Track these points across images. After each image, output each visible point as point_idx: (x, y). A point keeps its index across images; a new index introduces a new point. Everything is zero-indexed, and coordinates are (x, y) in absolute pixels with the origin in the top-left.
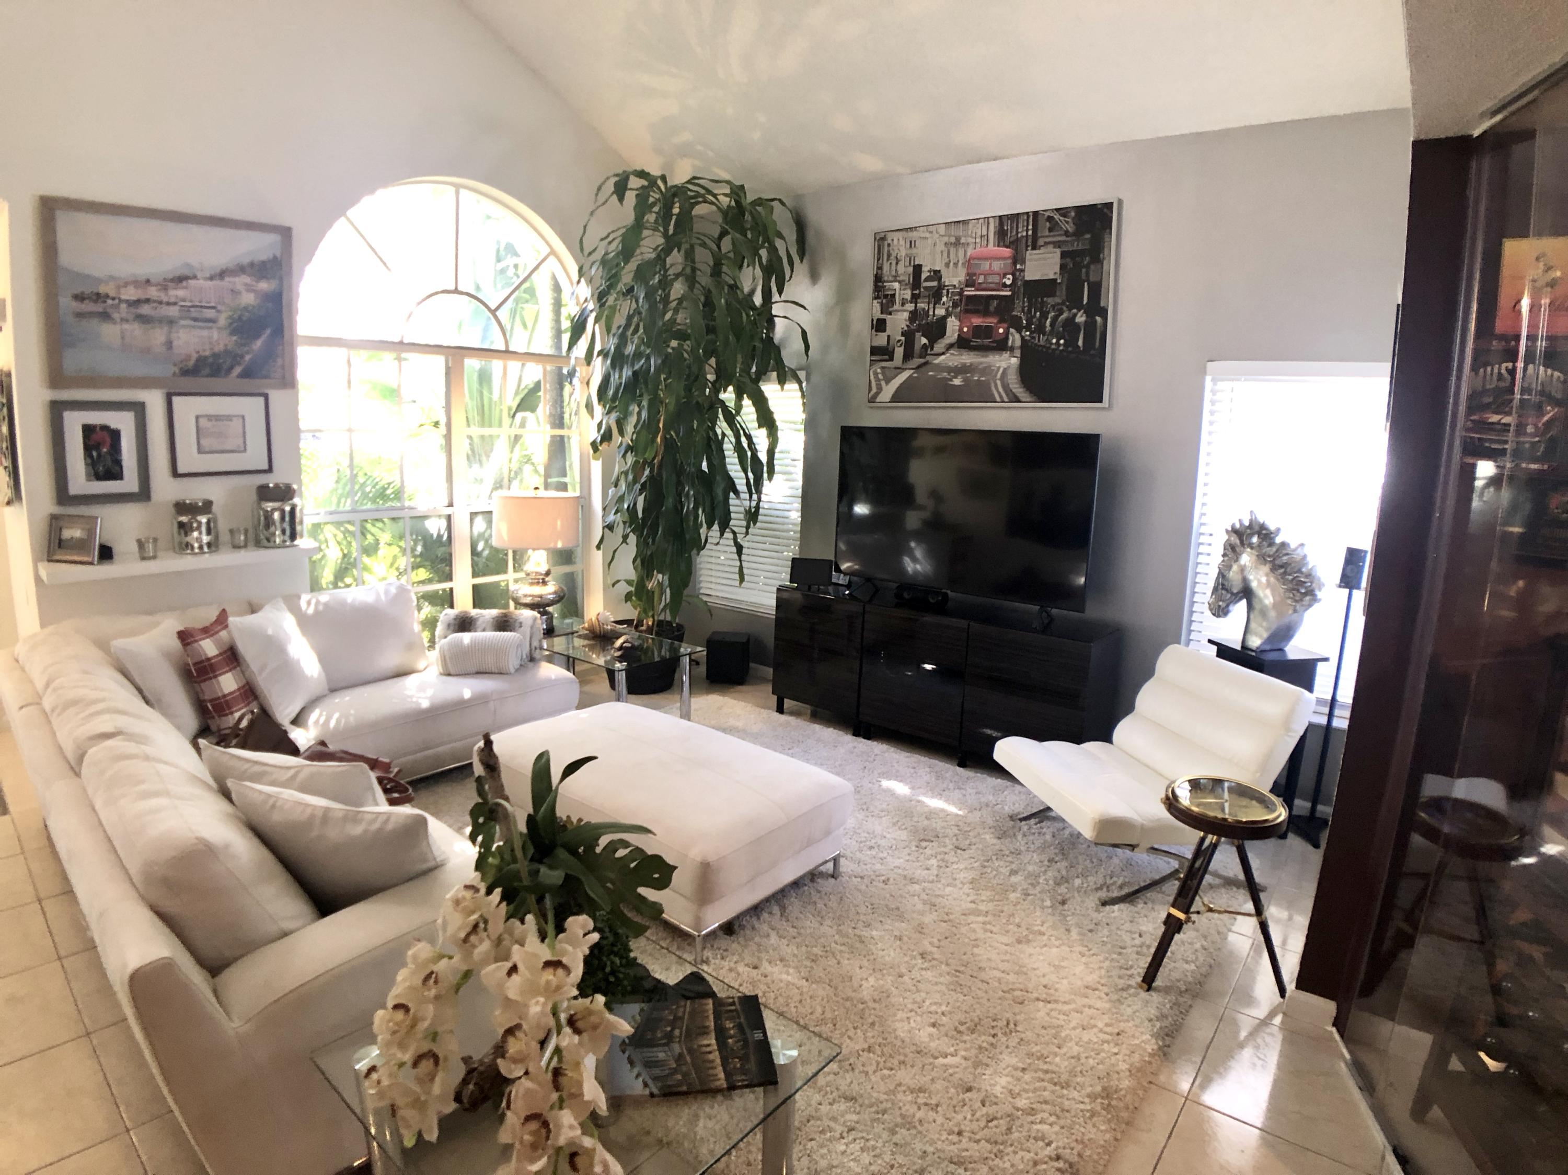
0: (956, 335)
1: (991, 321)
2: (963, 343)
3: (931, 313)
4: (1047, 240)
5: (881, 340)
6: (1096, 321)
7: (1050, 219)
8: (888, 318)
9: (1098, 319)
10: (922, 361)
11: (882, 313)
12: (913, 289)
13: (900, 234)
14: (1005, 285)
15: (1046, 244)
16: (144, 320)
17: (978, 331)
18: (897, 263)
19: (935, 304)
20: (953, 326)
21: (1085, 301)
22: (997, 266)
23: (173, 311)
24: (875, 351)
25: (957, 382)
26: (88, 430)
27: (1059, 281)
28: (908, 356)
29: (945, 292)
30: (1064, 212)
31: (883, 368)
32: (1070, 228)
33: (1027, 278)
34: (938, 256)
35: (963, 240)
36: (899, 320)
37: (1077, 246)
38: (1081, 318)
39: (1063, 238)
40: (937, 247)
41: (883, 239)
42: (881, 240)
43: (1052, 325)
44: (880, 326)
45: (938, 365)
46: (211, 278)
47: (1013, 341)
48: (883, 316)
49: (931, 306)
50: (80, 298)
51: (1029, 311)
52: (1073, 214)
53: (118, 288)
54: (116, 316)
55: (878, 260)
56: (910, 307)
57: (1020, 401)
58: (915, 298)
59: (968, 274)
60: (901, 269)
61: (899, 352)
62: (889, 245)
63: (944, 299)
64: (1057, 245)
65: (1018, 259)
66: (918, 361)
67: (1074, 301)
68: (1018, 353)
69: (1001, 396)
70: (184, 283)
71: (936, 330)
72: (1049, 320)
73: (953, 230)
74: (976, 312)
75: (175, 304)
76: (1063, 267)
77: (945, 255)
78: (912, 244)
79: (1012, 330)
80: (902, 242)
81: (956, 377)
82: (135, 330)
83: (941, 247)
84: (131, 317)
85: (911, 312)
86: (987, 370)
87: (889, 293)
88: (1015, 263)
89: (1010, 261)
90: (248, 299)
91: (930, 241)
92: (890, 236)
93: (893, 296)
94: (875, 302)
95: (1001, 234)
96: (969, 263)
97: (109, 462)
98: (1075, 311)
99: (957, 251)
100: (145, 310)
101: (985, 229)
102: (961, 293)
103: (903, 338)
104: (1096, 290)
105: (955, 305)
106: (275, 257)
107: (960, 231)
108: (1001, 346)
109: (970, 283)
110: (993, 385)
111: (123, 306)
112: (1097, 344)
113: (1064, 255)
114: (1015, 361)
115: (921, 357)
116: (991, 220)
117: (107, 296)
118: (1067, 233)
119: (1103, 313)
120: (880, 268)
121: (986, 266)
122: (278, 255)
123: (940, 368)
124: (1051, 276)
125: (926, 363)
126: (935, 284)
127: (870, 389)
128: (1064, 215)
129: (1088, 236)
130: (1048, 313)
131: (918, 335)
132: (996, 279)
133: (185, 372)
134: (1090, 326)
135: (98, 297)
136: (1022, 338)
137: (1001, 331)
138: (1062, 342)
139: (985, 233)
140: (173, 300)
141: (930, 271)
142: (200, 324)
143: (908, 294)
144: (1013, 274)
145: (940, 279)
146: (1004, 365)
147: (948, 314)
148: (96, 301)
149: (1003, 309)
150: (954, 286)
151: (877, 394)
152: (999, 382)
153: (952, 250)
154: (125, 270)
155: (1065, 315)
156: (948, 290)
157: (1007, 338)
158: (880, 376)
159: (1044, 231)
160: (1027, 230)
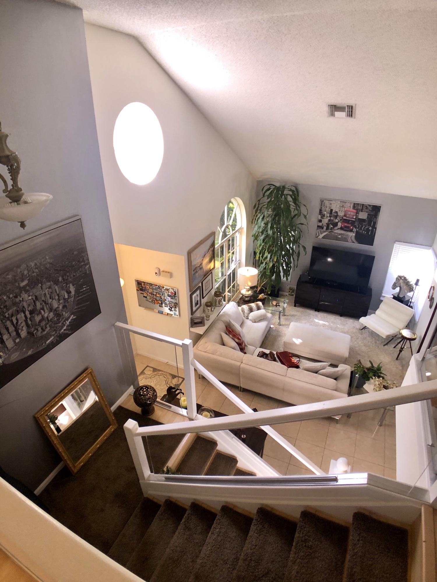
0: (340, 227)
1: (349, 225)
2: (341, 228)
3: (334, 220)
4: (365, 211)
5: (320, 224)
6: (373, 230)
7: (366, 206)
8: (322, 219)
9: (374, 230)
10: (331, 231)
11: (321, 218)
12: (330, 214)
13: (327, 201)
14: (353, 218)
15: (364, 211)
17: (345, 227)
18: (326, 207)
19: (335, 219)
20: (340, 225)
21: (372, 225)
22: (352, 213)
24: (318, 226)
25: (340, 237)
27: (366, 220)
28: (327, 229)
29: (338, 217)
30: (370, 205)
31: (320, 231)
32: (371, 209)
33: (359, 218)
34: (337, 208)
35: (344, 206)
36: (325, 221)
37: (372, 213)
38: (370, 228)
39: (369, 211)
40: (337, 206)
41: (323, 201)
42: (322, 201)
43: (364, 228)
44: (320, 221)
45: (335, 232)
47: (354, 230)
48: (321, 219)
49: (334, 219)
50: (193, 271)
51: (359, 225)
52: (372, 206)
55: (321, 206)
56: (329, 218)
57: (354, 243)
58: (330, 217)
59: (344, 214)
60: (327, 209)
61: (325, 228)
62: (324, 203)
63: (338, 218)
64: (367, 212)
65: (357, 213)
66: (330, 231)
67: (369, 225)
68: (355, 233)
69: (350, 241)
71: (335, 225)
72: (363, 228)
73: (342, 203)
74: (345, 223)
76: (368, 217)
77: (339, 208)
78: (331, 204)
79: (354, 228)
80: (328, 203)
81: (339, 236)
83: (338, 206)
84: (199, 269)
85: (329, 219)
86: (347, 235)
87: (323, 214)
88: (356, 214)
89: (355, 213)
91: (335, 204)
92: (324, 200)
93: (324, 215)
94: (319, 216)
95: (354, 207)
96: (345, 212)
98: (369, 227)
99: (342, 209)
101: (350, 205)
102: (342, 218)
103: (326, 225)
104: (375, 223)
105: (341, 220)
106: (213, 241)
107: (344, 204)
108: (351, 231)
109: (345, 216)
110: (348, 239)
112: (373, 234)
113: (368, 214)
114: (354, 234)
115: (331, 230)
116: (352, 203)
118: (370, 210)
119: (376, 229)
120: (321, 208)
121: (349, 213)
122: (214, 239)
123: (335, 233)
124: (365, 218)
125: (332, 231)
126: (336, 214)
127: (316, 235)
128: (370, 206)
129: (374, 212)
130: (363, 226)
131: (330, 225)
132: (352, 217)
134: (372, 230)
135: (196, 268)
136: (356, 230)
137: (351, 228)
138: (365, 232)
139: (350, 206)
141: (335, 211)
143: (328, 215)
144: (356, 216)
145: (337, 213)
146: (351, 235)
147: (339, 222)
149: (353, 223)
150: (341, 216)
151: (318, 236)
152: (350, 239)
153: (341, 208)
155: (367, 227)
156: (339, 217)
157: (353, 229)
158: (319, 232)
159: (364, 208)
160: (360, 207)
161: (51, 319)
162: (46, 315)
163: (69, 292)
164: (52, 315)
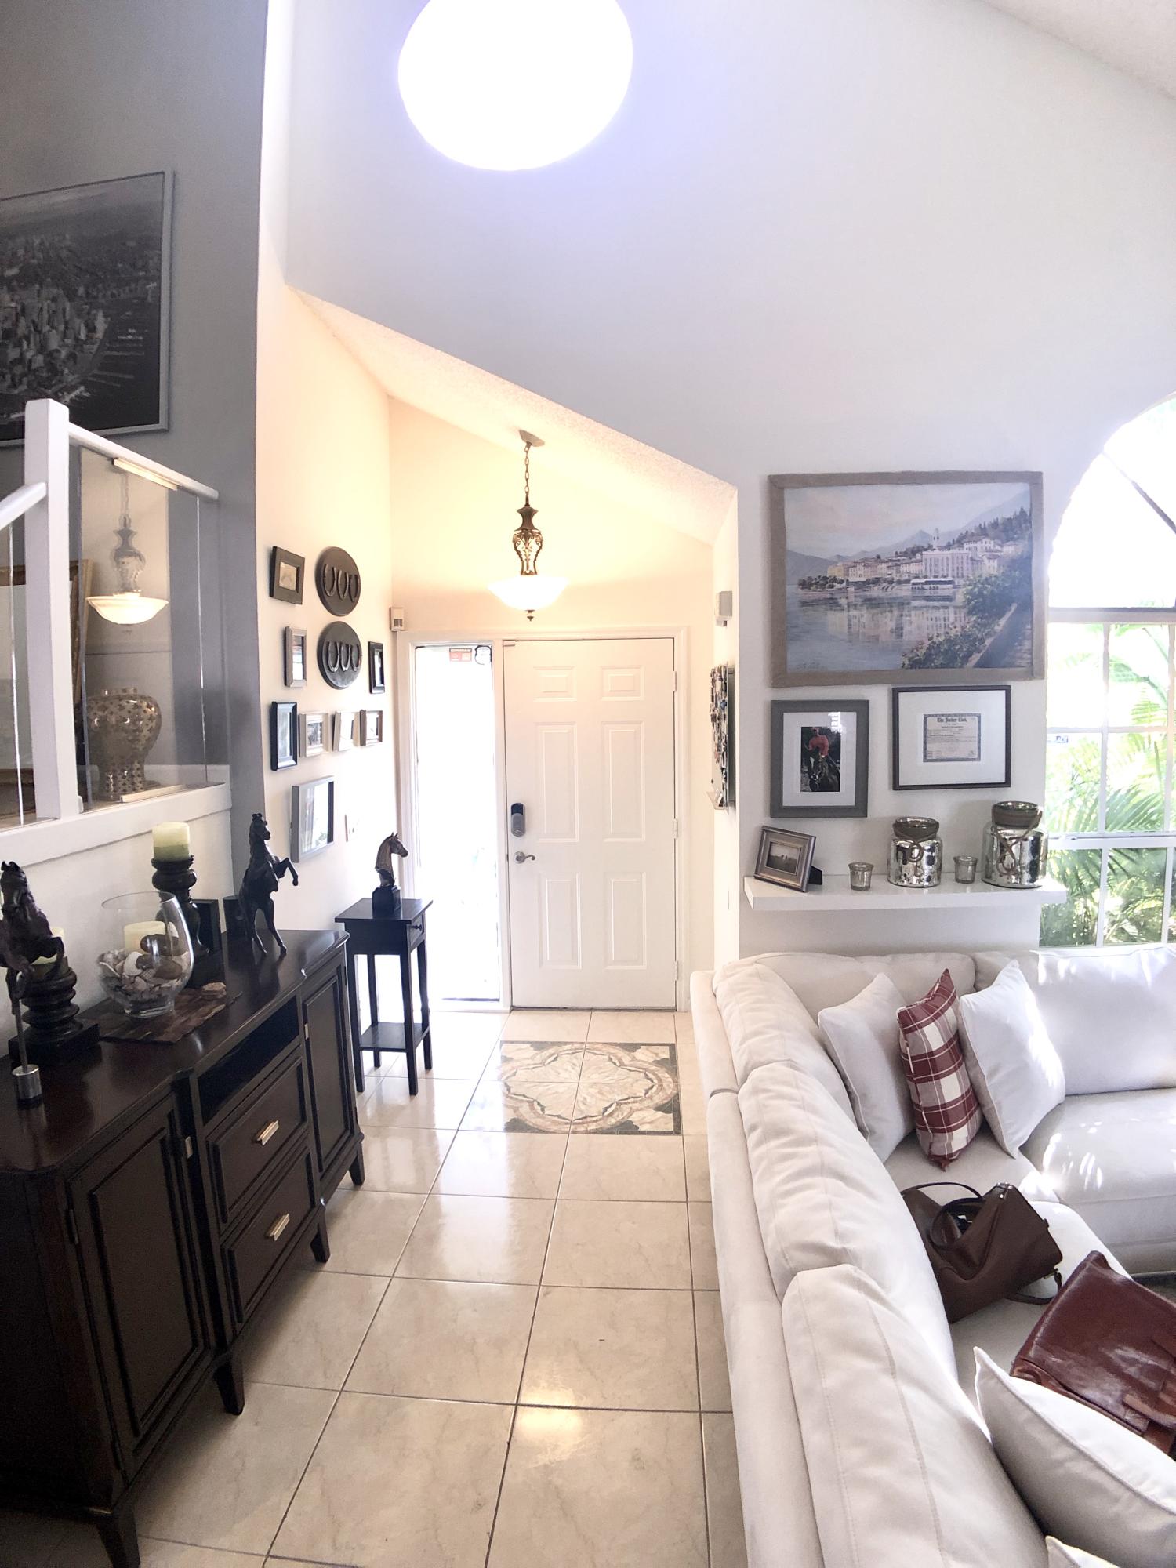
16: (872, 603)
23: (905, 591)
26: (807, 733)
46: (948, 547)
50: (805, 584)
53: (848, 568)
54: (843, 601)
70: (918, 556)
75: (907, 581)
82: (863, 616)
84: (859, 601)
90: (991, 568)
97: (826, 770)
100: (875, 592)
106: (1022, 512)
111: (852, 589)
117: (834, 580)
122: (1027, 509)
133: (915, 664)
135: (826, 582)
140: (906, 577)
142: (935, 604)
148: (823, 587)
154: (854, 546)
161: (36, 370)
162: (29, 355)
163: (92, 329)
164: (40, 360)
